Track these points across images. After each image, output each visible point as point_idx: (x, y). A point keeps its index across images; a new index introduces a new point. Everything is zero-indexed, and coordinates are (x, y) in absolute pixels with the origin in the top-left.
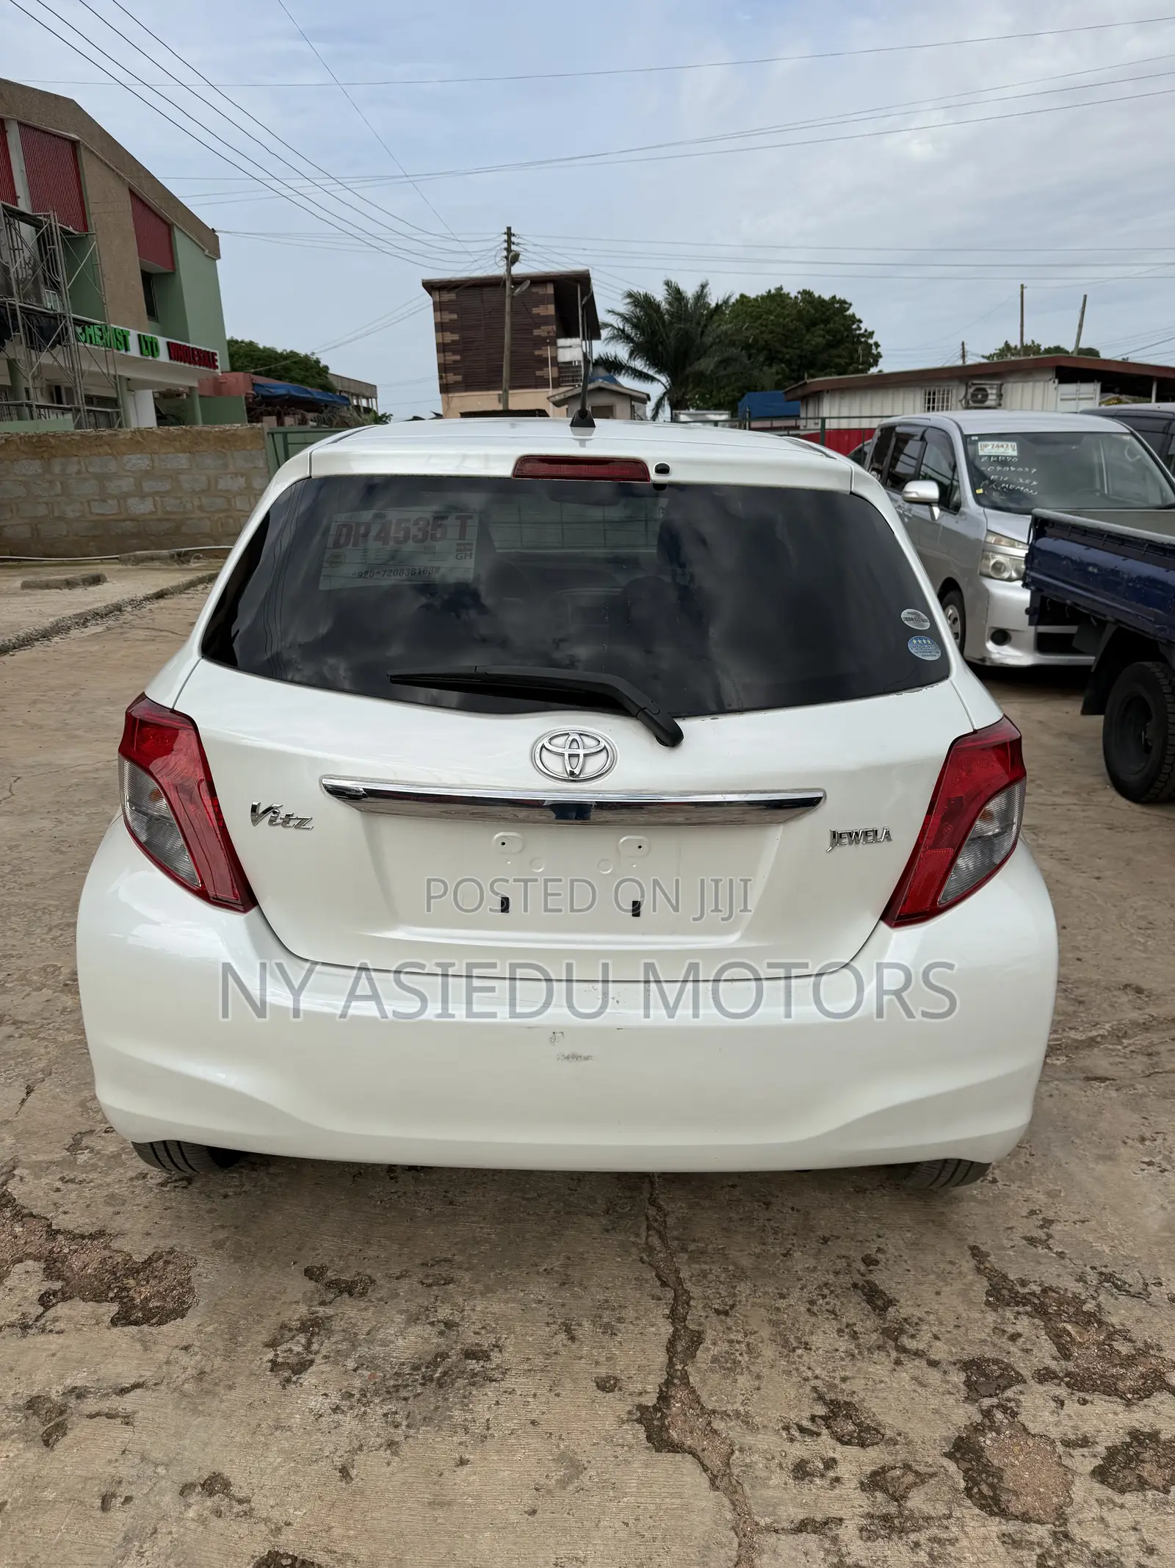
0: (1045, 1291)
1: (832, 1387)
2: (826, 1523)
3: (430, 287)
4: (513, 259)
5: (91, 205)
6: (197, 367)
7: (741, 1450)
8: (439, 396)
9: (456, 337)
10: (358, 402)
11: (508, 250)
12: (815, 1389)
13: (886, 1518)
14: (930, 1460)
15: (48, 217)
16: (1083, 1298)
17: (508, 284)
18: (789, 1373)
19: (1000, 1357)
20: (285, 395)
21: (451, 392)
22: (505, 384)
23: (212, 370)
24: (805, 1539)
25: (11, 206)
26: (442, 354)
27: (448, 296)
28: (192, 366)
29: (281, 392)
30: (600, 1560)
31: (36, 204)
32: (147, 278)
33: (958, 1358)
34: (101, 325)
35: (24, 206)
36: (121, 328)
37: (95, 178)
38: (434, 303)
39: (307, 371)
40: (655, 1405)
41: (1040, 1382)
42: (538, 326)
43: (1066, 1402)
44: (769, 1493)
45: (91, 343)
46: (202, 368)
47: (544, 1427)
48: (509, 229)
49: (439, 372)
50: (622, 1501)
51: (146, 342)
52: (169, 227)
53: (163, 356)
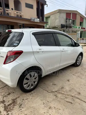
16: (17, 104)
19: (6, 102)
32: (80, 23)
33: (4, 100)
34: (75, 26)
35: (71, 19)
41: (4, 105)
46: (84, 29)
51: (79, 27)
52: (83, 19)
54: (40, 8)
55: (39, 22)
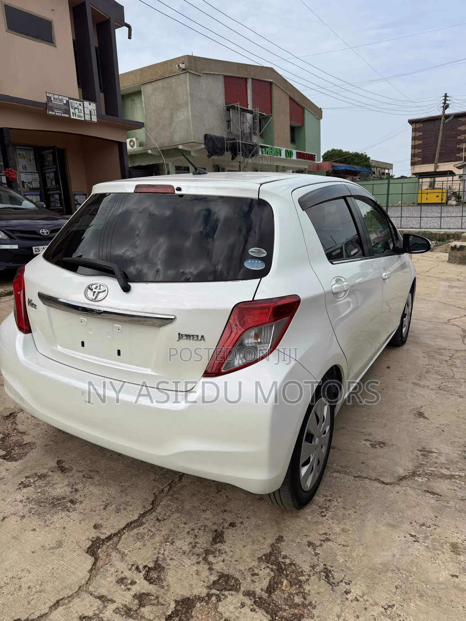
0: (291, 564)
1: (164, 559)
2: (109, 600)
3: (411, 122)
4: (446, 107)
5: (274, 104)
6: (307, 160)
7: (111, 565)
8: (410, 167)
9: (421, 142)
10: (384, 171)
11: (444, 103)
12: (158, 558)
13: (130, 610)
14: (168, 599)
15: (256, 110)
16: (304, 574)
17: (443, 118)
18: (155, 548)
19: (240, 579)
20: (344, 170)
21: (416, 165)
22: (436, 161)
23: (313, 161)
24: (97, 601)
25: (245, 108)
26: (414, 150)
27: (418, 125)
28: (305, 160)
29: (343, 168)
30: (34, 575)
31: (254, 107)
32: (293, 129)
33: (223, 572)
34: (272, 147)
35: (250, 108)
36: (279, 148)
37: (277, 94)
38: (413, 129)
39: (361, 159)
40: (104, 539)
41: (244, 595)
42: (460, 135)
43: (246, 607)
44: (103, 582)
45: (267, 154)
46: (309, 161)
47: (65, 531)
48: (446, 94)
49: (411, 157)
50: (60, 561)
51: (288, 152)
52: (303, 109)
53: (294, 157)
54: (94, 42)
55: (95, 119)
